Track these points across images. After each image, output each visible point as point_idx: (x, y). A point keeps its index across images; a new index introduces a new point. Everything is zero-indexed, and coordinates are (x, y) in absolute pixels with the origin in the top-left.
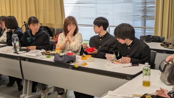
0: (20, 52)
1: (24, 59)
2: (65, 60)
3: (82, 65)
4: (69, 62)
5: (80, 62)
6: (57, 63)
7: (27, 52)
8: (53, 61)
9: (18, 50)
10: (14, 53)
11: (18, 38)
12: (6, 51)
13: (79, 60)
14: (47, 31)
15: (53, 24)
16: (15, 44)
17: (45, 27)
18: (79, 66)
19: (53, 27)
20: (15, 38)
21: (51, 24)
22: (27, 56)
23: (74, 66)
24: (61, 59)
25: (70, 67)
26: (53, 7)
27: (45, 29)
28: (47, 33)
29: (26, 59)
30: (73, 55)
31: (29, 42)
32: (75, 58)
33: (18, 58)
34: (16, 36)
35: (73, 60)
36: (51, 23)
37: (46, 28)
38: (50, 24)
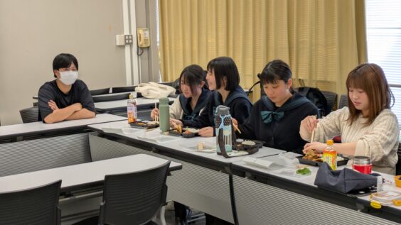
0: (233, 153)
1: (242, 172)
2: (345, 184)
3: (394, 204)
4: (355, 192)
5: (390, 194)
6: (322, 192)
7: (250, 154)
8: (313, 185)
9: (228, 147)
10: (219, 154)
11: (230, 115)
12: (201, 148)
13: (385, 187)
14: (316, 100)
15: (335, 83)
16: (221, 131)
17: (311, 90)
18: (384, 204)
19: (334, 91)
20: (223, 115)
21: (329, 82)
22: (248, 164)
23: (369, 203)
24: (333, 182)
25: (358, 205)
26: (336, 37)
27: (311, 95)
28: (314, 105)
29: (247, 173)
30: (373, 172)
31: (266, 121)
32: (376, 180)
33: (227, 169)
34: (226, 111)
35: (370, 188)
36: (329, 80)
37: (314, 93)
38: (324, 82)
